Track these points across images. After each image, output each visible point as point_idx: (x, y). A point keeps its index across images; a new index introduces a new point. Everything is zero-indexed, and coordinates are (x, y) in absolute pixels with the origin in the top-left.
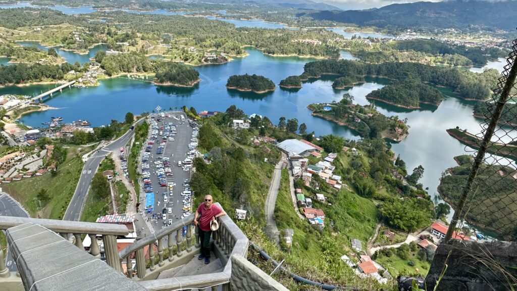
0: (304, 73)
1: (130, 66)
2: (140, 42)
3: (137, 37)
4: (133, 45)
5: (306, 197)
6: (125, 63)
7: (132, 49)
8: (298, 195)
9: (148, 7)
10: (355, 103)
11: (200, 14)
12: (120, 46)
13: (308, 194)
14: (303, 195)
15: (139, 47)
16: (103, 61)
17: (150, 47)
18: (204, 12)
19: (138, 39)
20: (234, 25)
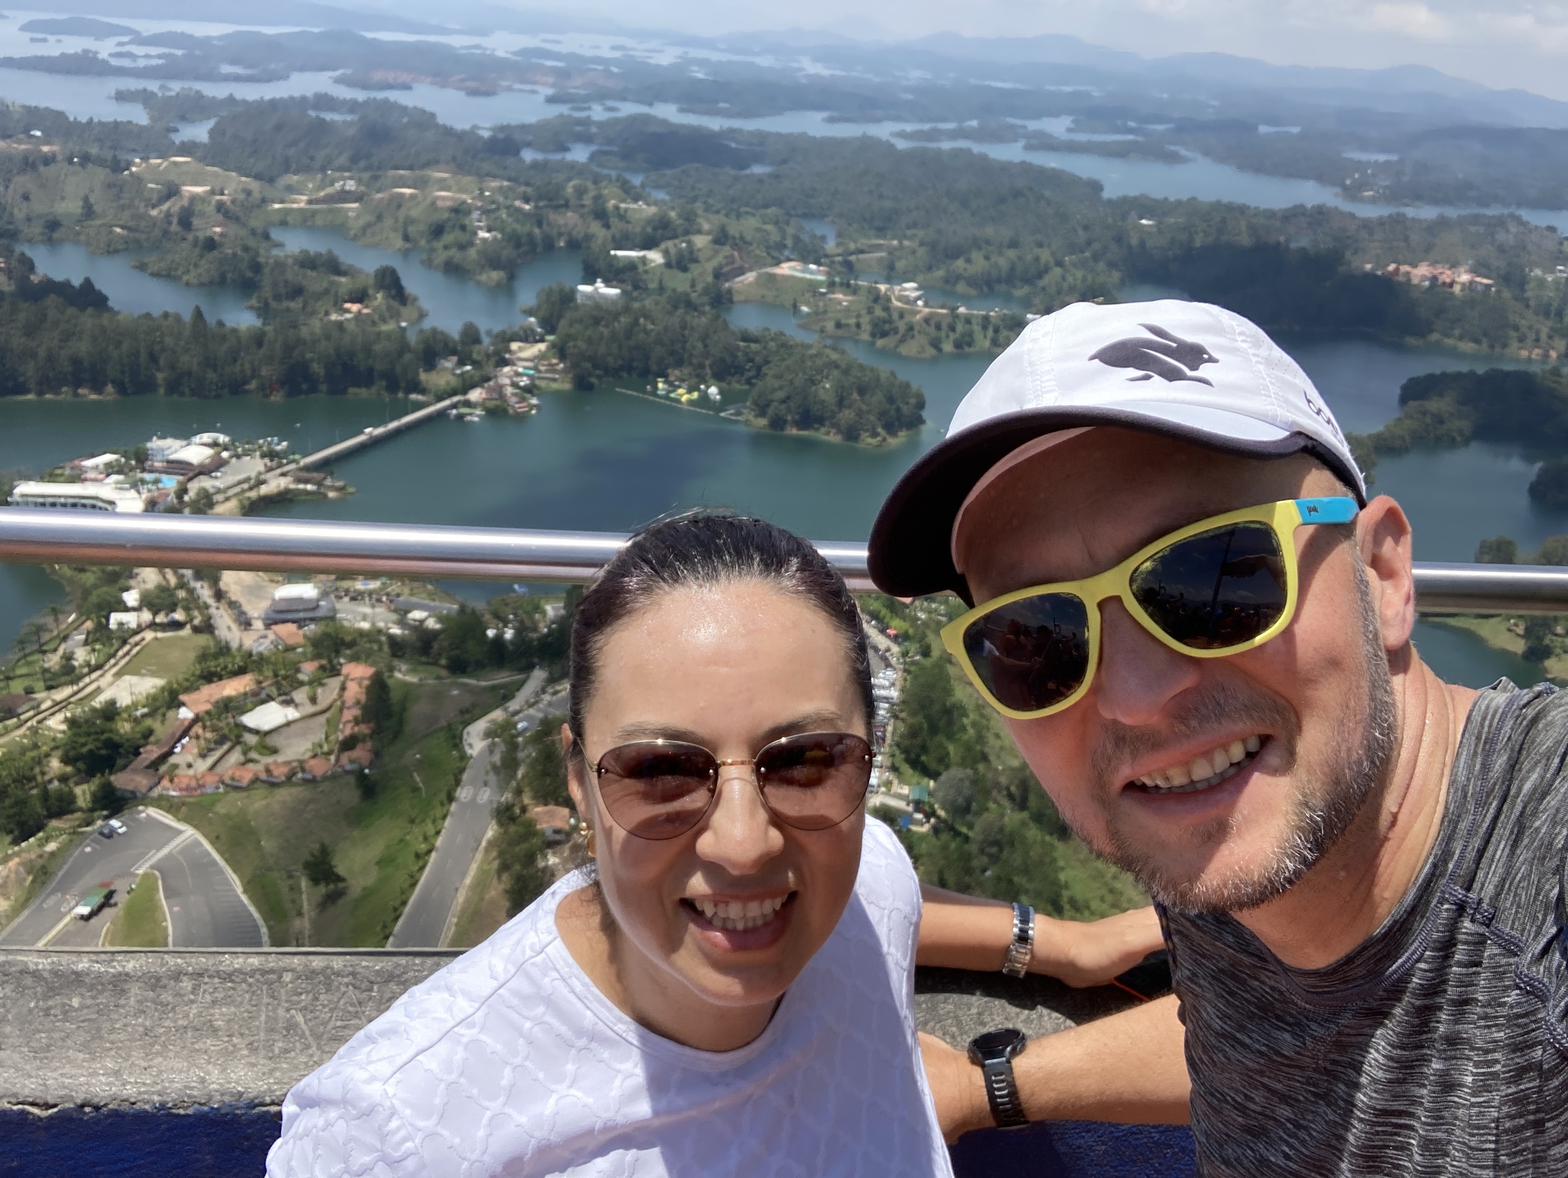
2: (708, 254)
3: (699, 232)
4: (679, 263)
7: (671, 278)
12: (631, 266)
15: (702, 272)
17: (741, 271)
18: (974, 123)
19: (700, 241)
20: (1096, 187)
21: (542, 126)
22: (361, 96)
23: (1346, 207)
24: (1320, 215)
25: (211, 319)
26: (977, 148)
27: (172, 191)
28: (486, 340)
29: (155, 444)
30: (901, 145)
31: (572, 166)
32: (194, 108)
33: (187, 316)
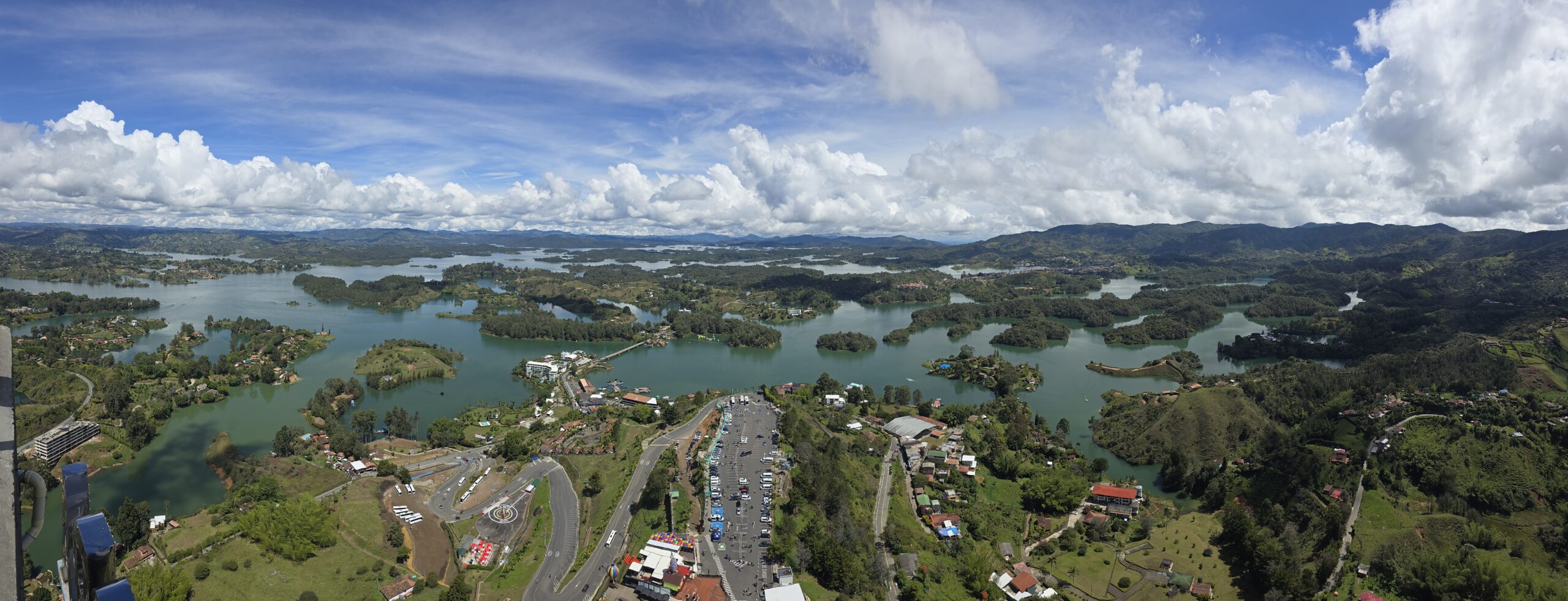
0: (912, 324)
1: (702, 327)
2: (715, 300)
3: (712, 293)
4: (707, 302)
5: (931, 498)
6: (697, 323)
7: (705, 306)
8: (918, 497)
9: (726, 258)
10: (976, 355)
11: (782, 263)
12: (694, 304)
13: (933, 493)
14: (926, 496)
15: (713, 304)
16: (675, 322)
17: (725, 303)
19: (712, 296)
20: (822, 272)
21: (669, 269)
22: (622, 264)
23: (887, 271)
24: (883, 274)
25: (579, 320)
26: (788, 265)
27: (574, 289)
28: (653, 326)
29: (563, 353)
30: (767, 266)
31: (678, 278)
32: (579, 269)
33: (574, 319)
